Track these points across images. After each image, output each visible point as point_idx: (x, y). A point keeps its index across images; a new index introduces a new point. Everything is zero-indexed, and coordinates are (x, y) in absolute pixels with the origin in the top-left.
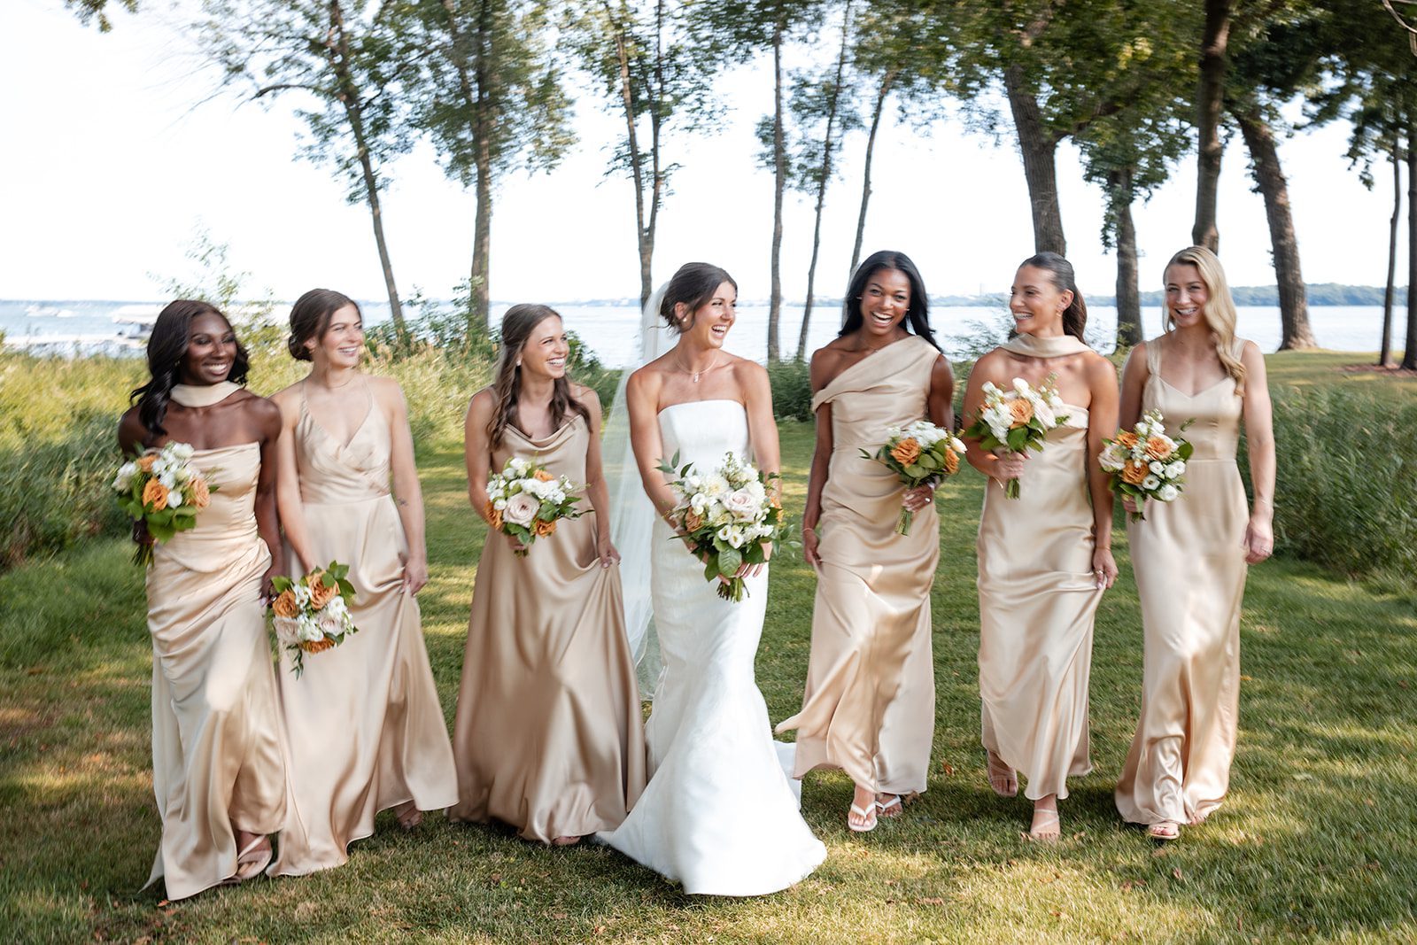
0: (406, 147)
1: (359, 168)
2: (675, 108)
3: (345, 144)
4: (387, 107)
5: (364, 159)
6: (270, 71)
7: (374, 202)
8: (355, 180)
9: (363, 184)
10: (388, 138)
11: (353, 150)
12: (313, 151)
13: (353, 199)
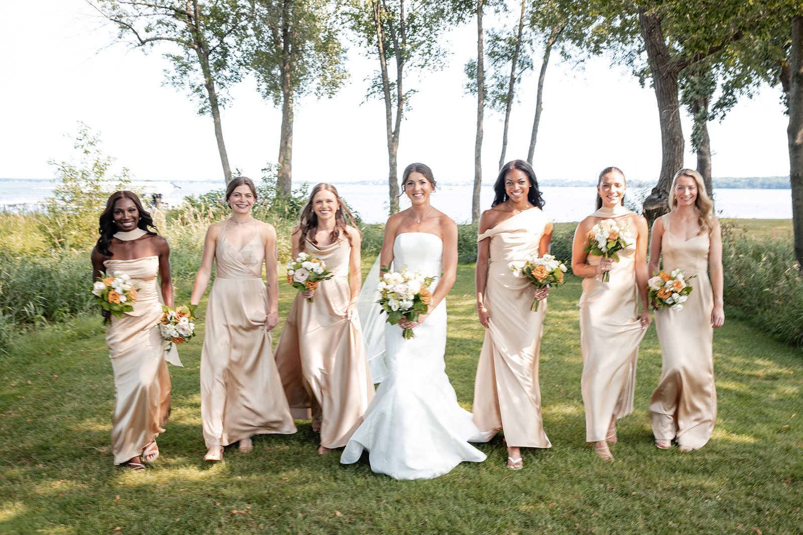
0: (236, 78)
1: (205, 92)
2: (413, 53)
3: (197, 76)
4: (225, 53)
5: (210, 87)
7: (215, 113)
8: (203, 100)
9: (209, 102)
10: (226, 73)
11: (202, 80)
12: (176, 80)
13: (201, 112)
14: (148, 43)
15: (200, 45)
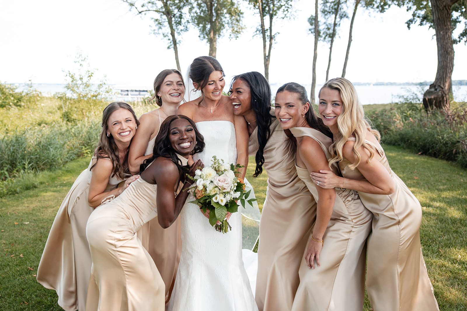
0: (186, 29)
1: (171, 37)
2: (278, 11)
3: (167, 29)
4: (181, 17)
5: (173, 34)
6: (143, 6)
7: (175, 48)
8: (170, 41)
9: (172, 43)
10: (181, 27)
11: (169, 31)
12: (155, 32)
13: (168, 48)
14: (143, 13)
15: (168, 13)
